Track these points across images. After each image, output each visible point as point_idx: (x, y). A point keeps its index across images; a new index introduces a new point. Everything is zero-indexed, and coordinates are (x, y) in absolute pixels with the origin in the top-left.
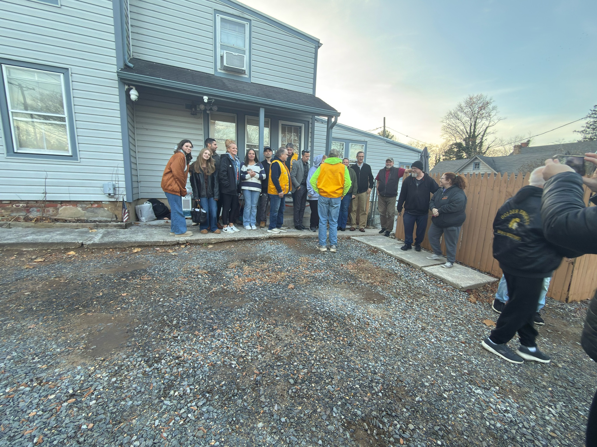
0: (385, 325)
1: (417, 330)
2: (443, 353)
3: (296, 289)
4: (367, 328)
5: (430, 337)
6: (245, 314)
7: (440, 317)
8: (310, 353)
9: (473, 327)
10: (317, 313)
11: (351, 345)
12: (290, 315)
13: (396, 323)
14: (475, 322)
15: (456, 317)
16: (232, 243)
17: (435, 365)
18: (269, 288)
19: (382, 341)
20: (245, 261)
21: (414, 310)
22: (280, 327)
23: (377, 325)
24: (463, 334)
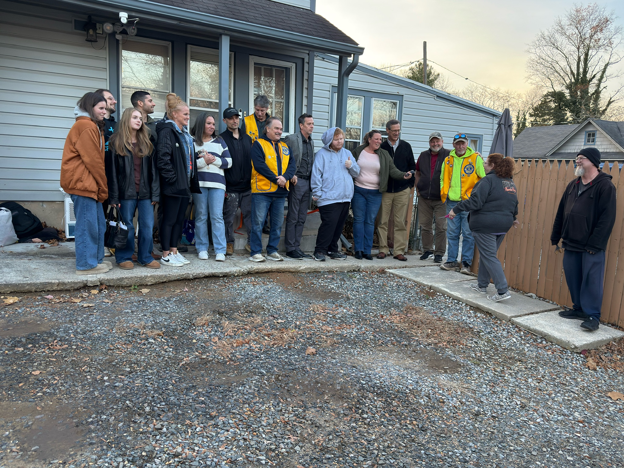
0: (468, 403)
1: (514, 409)
2: (554, 435)
3: (320, 354)
4: (441, 407)
5: (534, 417)
6: (253, 394)
7: (546, 390)
8: (369, 442)
9: (593, 402)
10: (363, 388)
11: (423, 430)
12: (323, 393)
13: (483, 399)
14: (596, 395)
15: (569, 389)
16: (183, 284)
17: (544, 449)
18: (276, 354)
19: (468, 423)
20: (221, 314)
21: (507, 381)
22: (313, 410)
23: (455, 402)
24: (579, 411)
